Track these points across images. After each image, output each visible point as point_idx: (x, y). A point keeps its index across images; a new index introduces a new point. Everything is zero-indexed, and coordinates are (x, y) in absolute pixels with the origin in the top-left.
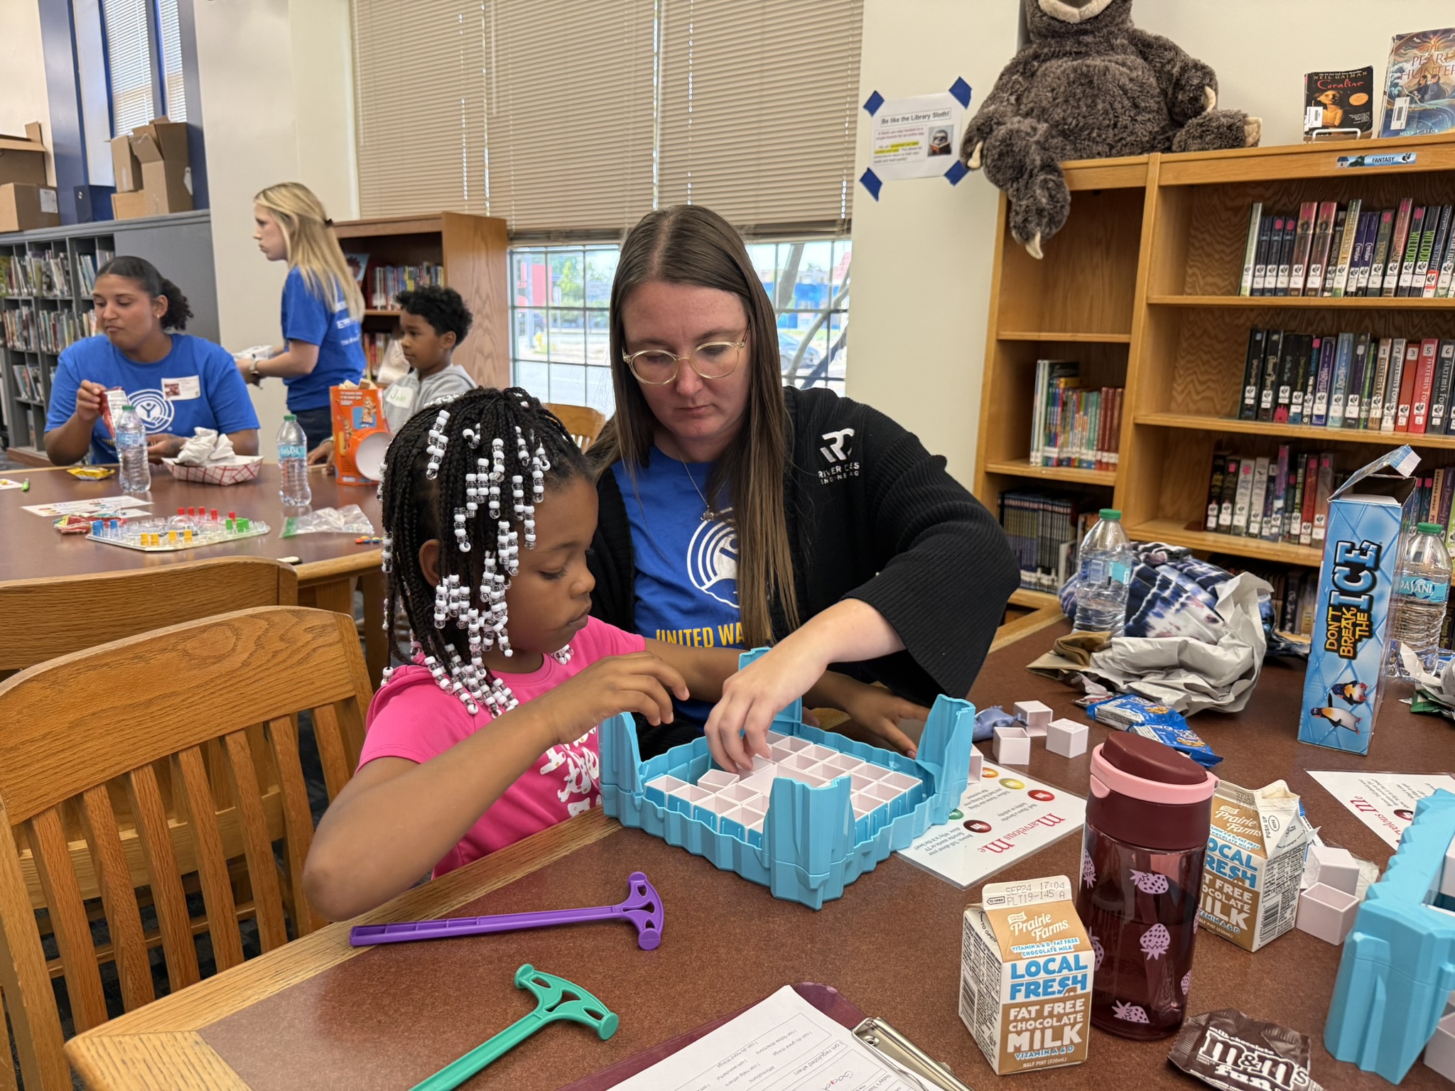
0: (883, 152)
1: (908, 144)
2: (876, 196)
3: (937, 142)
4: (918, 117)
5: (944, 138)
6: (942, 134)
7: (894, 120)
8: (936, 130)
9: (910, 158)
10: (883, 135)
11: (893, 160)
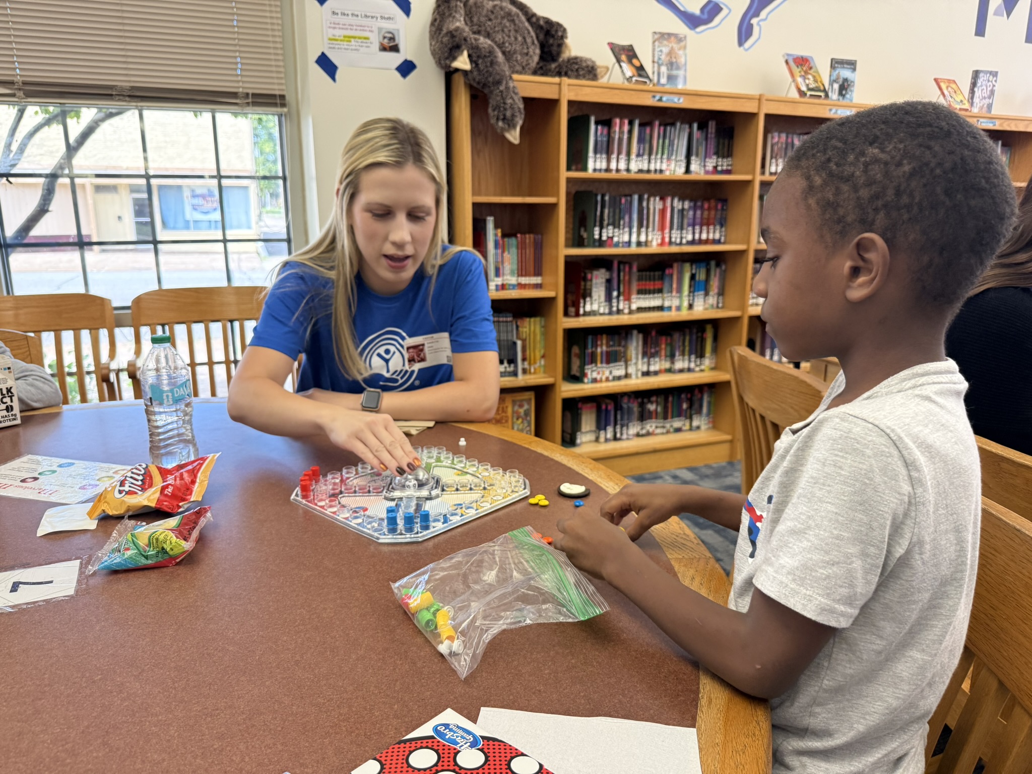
0: (336, 40)
1: (360, 38)
2: (334, 79)
3: (386, 41)
4: (366, 16)
5: (392, 39)
6: (390, 35)
7: (344, 14)
8: (384, 31)
9: (362, 50)
10: (335, 26)
11: (347, 49)
